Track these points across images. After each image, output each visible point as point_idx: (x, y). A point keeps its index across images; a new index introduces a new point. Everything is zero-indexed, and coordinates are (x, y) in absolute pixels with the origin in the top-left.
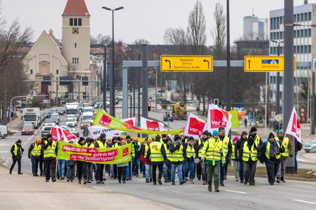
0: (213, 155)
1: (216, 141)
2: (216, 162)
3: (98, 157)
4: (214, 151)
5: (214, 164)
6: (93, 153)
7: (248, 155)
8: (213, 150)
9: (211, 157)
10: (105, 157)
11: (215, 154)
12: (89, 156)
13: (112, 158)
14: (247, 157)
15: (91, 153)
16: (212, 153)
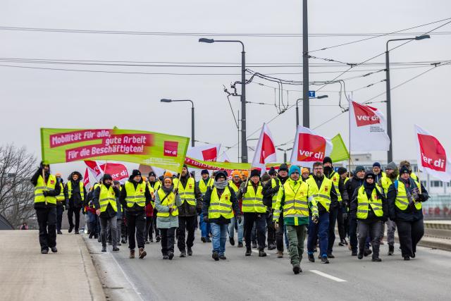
0: (293, 207)
1: (296, 183)
2: (300, 219)
3: (114, 144)
4: (294, 201)
5: (296, 223)
6: (104, 138)
7: (366, 208)
8: (292, 199)
9: (292, 211)
10: (128, 145)
11: (297, 205)
12: (97, 146)
13: (140, 149)
14: (364, 211)
15: (101, 138)
16: (292, 205)
